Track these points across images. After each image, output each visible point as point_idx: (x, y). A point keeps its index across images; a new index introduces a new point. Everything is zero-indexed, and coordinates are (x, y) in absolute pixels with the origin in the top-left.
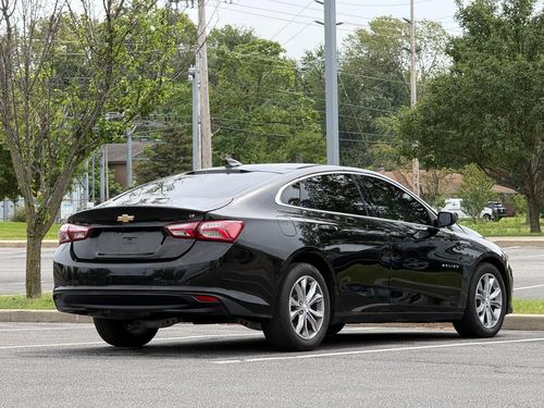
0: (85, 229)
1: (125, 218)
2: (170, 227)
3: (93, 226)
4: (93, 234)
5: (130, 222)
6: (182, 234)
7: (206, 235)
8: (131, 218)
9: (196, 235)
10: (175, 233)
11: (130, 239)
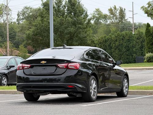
0: (29, 66)
1: (43, 62)
2: (59, 65)
3: (32, 65)
4: (31, 67)
5: (45, 63)
6: (62, 67)
7: (70, 67)
8: (45, 62)
9: (67, 67)
10: (60, 67)
11: (45, 68)
